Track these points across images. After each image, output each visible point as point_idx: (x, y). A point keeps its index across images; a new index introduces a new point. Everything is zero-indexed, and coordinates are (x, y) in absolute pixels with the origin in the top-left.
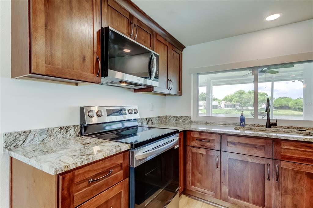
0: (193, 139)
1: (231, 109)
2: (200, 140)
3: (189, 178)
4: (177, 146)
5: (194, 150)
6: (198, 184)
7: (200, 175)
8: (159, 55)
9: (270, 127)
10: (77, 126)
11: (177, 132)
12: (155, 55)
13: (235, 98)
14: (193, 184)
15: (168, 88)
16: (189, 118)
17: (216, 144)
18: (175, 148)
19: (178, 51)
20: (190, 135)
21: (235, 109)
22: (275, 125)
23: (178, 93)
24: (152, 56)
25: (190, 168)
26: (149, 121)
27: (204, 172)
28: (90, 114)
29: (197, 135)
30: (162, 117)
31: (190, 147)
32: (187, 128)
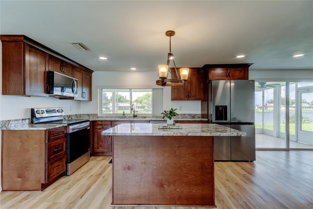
0: (98, 125)
1: (141, 109)
2: (102, 125)
3: (96, 145)
4: (89, 128)
5: (99, 130)
6: (101, 148)
7: (101, 143)
8: (77, 80)
9: (135, 117)
10: (30, 119)
11: (89, 121)
12: (76, 80)
13: (144, 101)
14: (98, 148)
15: (83, 97)
16: (97, 115)
17: (109, 126)
18: (88, 128)
19: (89, 74)
20: (96, 123)
21: (144, 109)
22: (136, 116)
23: (89, 99)
24: (74, 81)
25: (96, 141)
26: (69, 117)
27: (103, 140)
28: (38, 112)
29: (100, 123)
30: (78, 115)
31: (96, 129)
32: (94, 119)
